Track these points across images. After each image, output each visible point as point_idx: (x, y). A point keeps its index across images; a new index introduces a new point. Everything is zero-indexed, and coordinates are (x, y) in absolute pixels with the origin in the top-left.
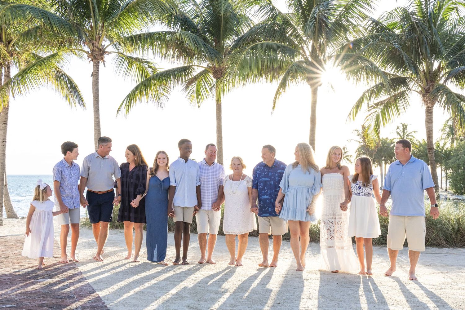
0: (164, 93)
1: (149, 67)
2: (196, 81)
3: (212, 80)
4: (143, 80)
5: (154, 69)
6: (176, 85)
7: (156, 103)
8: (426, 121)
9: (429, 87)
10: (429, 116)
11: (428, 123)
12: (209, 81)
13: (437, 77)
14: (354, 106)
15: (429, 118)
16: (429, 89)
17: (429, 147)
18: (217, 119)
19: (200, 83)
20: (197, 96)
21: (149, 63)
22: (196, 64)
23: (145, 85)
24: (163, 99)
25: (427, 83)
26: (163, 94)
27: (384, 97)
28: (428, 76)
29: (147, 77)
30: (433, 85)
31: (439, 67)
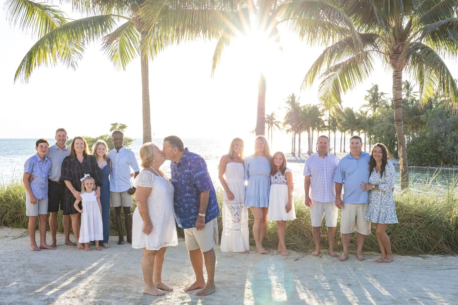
0: (76, 49)
1: (56, 16)
2: (118, 36)
3: (137, 35)
4: (47, 33)
5: (62, 19)
6: (92, 39)
7: (66, 61)
8: (393, 88)
9: (398, 47)
10: (397, 81)
11: (397, 89)
12: (134, 36)
13: (407, 34)
14: (312, 67)
15: (397, 84)
16: (398, 50)
17: (397, 119)
18: (143, 82)
19: (123, 40)
20: (121, 55)
21: (54, 11)
22: (116, 14)
23: (50, 40)
24: (74, 57)
25: (396, 42)
26: (75, 51)
27: (346, 57)
28: (397, 34)
29: (54, 29)
30: (403, 45)
31: (410, 24)
